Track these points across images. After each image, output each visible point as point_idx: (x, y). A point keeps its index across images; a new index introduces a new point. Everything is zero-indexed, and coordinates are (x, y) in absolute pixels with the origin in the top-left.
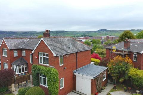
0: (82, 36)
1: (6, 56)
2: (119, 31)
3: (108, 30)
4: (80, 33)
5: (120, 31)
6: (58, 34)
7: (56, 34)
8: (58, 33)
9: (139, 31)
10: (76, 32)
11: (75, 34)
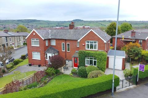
0: (57, 26)
1: (39, 46)
2: (92, 21)
3: (83, 20)
4: (54, 22)
5: (94, 21)
6: (29, 24)
7: (26, 23)
8: (28, 22)
9: (110, 22)
10: (50, 21)
11: (49, 24)
